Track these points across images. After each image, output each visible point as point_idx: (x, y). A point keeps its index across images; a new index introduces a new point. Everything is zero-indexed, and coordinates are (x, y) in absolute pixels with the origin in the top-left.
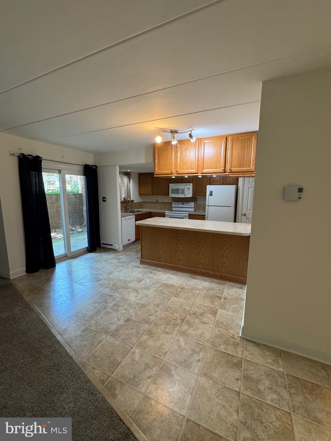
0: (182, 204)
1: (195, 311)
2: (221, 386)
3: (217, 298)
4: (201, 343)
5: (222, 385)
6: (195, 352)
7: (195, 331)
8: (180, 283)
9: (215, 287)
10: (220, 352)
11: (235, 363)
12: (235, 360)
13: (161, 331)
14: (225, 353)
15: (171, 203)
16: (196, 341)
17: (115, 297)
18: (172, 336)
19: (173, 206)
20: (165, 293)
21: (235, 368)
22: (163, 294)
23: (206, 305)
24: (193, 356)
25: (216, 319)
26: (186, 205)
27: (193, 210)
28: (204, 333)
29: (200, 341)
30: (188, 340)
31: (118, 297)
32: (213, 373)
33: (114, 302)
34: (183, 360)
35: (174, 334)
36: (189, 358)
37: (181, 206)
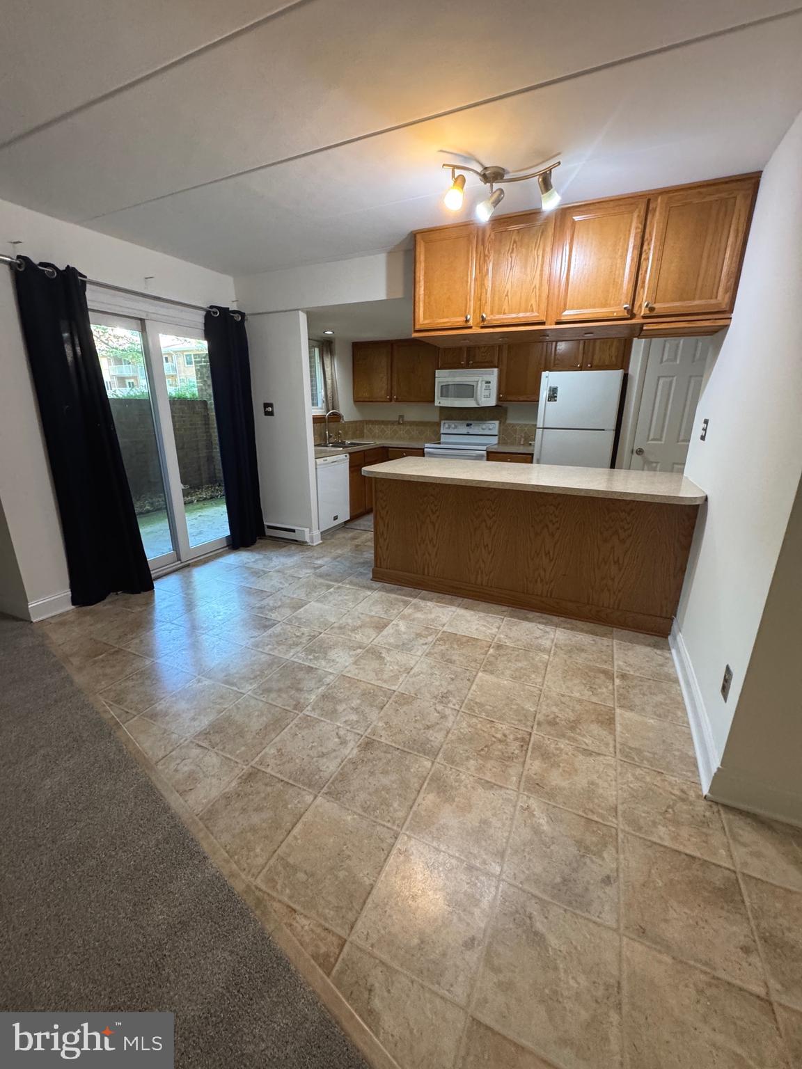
0: (468, 425)
1: (552, 716)
2: (703, 977)
3: (601, 675)
4: (596, 819)
5: (705, 973)
6: (587, 849)
7: (568, 779)
8: (490, 631)
9: (586, 643)
10: (662, 849)
11: (719, 889)
12: (717, 879)
13: (471, 778)
14: (679, 852)
15: (439, 424)
16: (581, 813)
17: (320, 672)
18: (505, 796)
19: (442, 431)
20: (454, 661)
21: (726, 907)
22: (451, 662)
23: (577, 695)
24: (585, 864)
25: (618, 739)
26: (477, 427)
27: (496, 442)
28: (597, 785)
29: (592, 811)
30: (554, 807)
31: (331, 673)
32: (663, 925)
33: (320, 689)
34: (558, 880)
35: (510, 787)
36: (575, 870)
37: (464, 430)
